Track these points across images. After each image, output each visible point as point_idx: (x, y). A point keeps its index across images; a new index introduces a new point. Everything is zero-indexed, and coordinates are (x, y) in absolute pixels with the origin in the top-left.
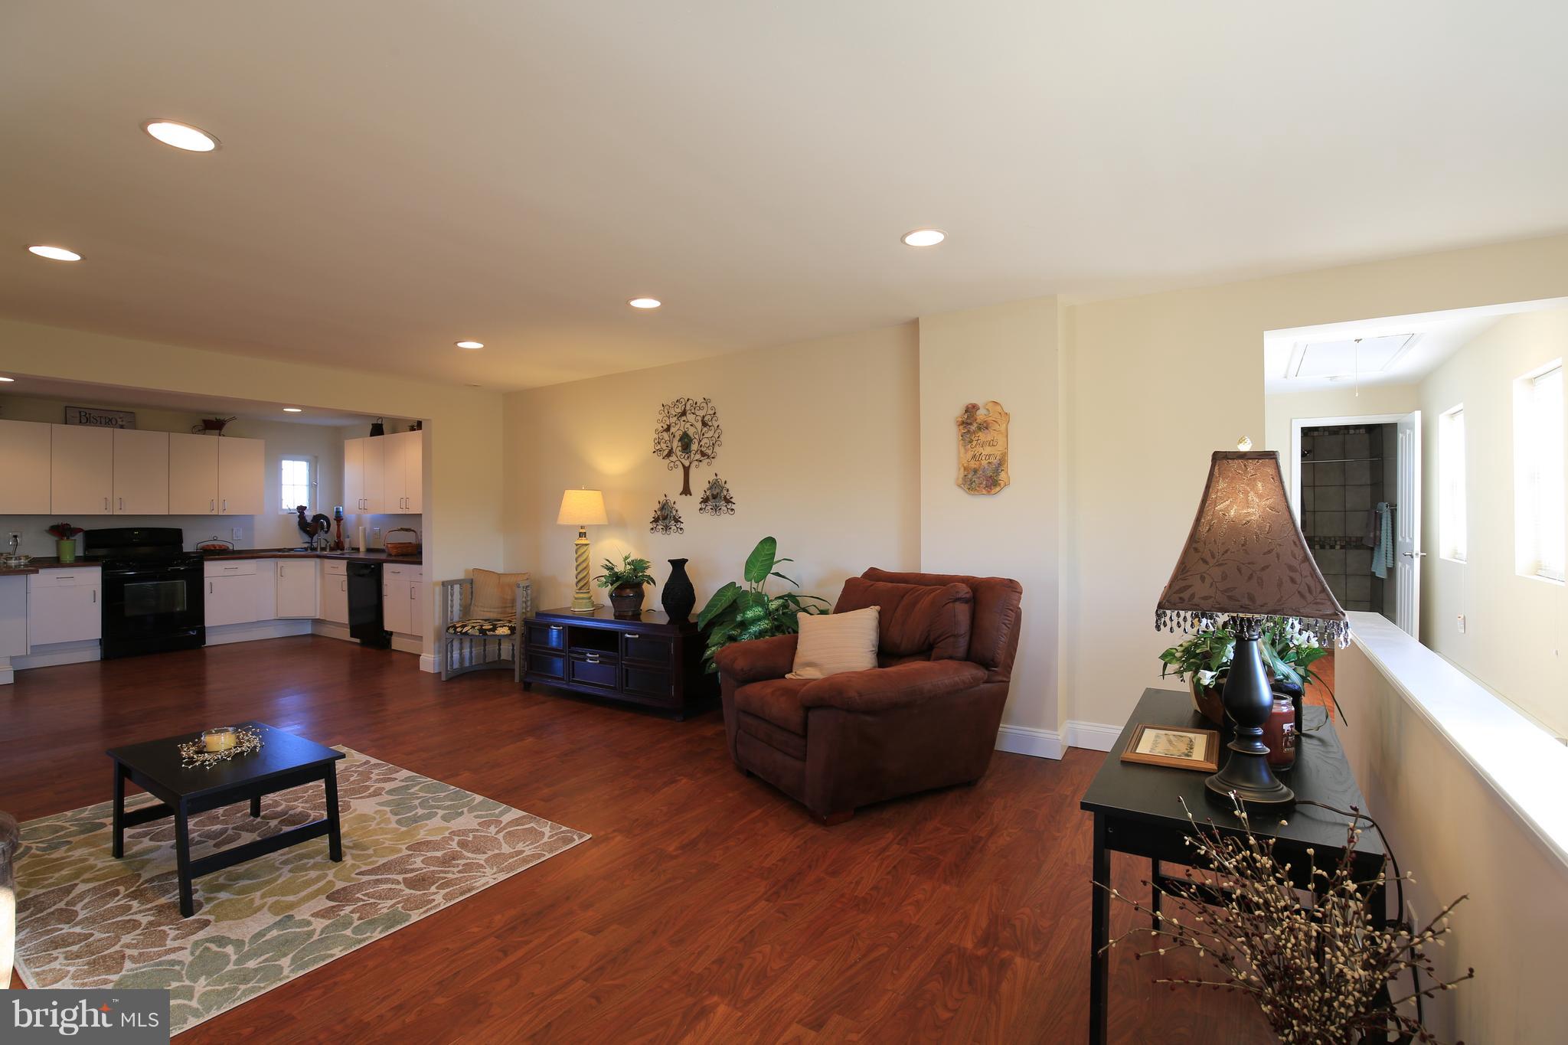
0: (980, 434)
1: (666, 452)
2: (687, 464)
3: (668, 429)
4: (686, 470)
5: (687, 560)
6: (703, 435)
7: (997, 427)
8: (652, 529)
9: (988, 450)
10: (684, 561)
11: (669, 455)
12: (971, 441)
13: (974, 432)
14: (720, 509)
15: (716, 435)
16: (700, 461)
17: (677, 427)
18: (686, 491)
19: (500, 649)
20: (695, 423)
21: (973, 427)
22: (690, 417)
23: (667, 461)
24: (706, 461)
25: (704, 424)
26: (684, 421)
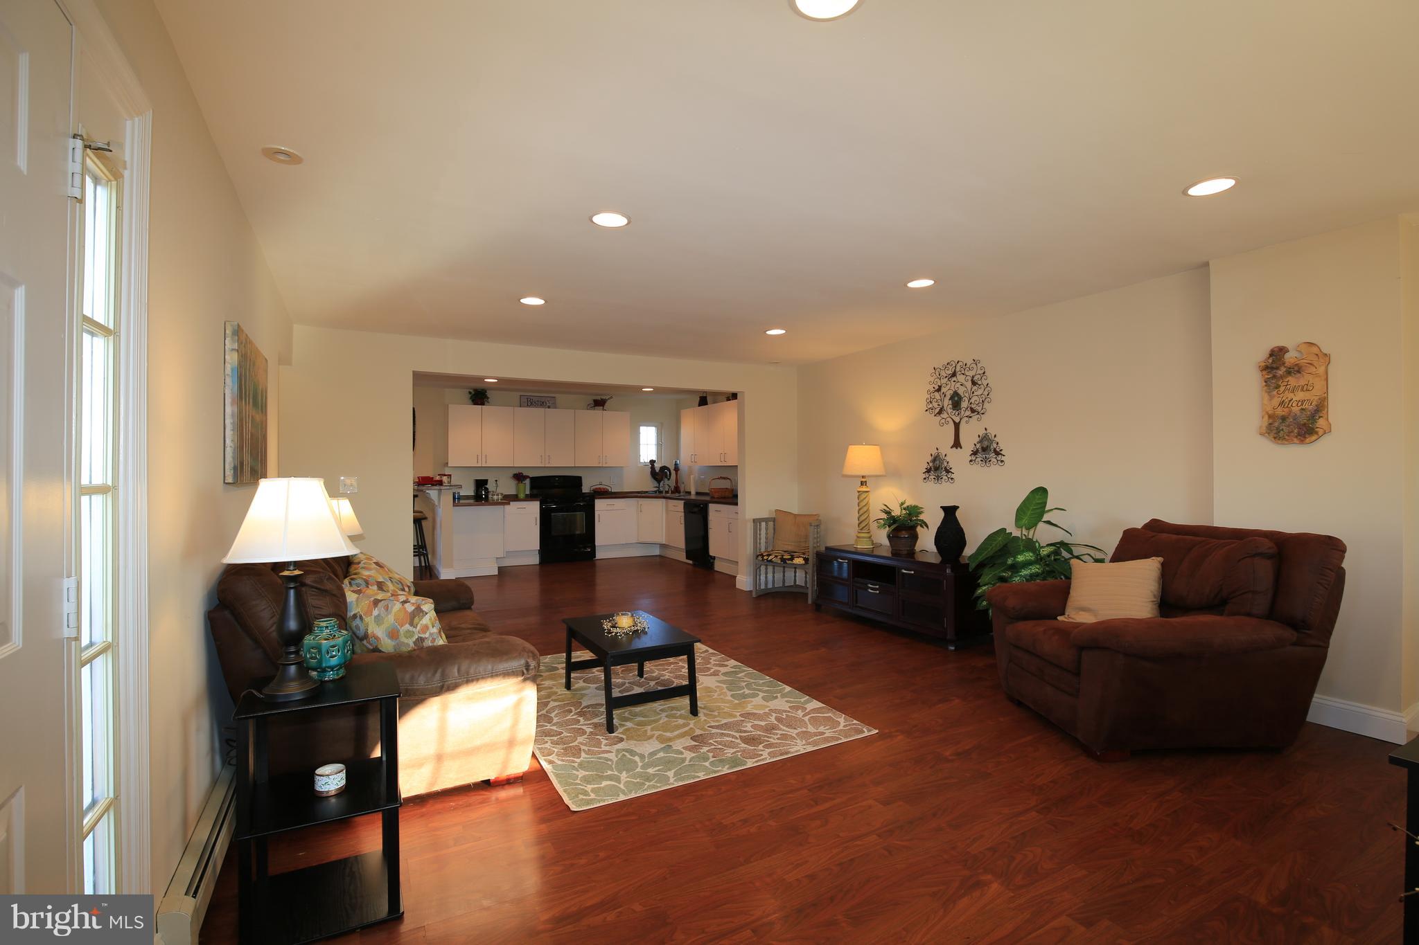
0: (1290, 378)
1: (937, 410)
2: (957, 420)
3: (939, 390)
4: (957, 426)
5: (958, 507)
6: (973, 393)
7: (1312, 369)
8: (925, 479)
9: (1300, 395)
10: (955, 508)
11: (940, 413)
12: (1278, 387)
13: (1282, 377)
14: (990, 461)
15: (986, 393)
16: (970, 417)
17: (948, 387)
18: (957, 444)
19: (795, 576)
20: (965, 383)
21: (1281, 372)
22: (961, 378)
23: (938, 418)
24: (975, 417)
25: (974, 383)
26: (954, 381)
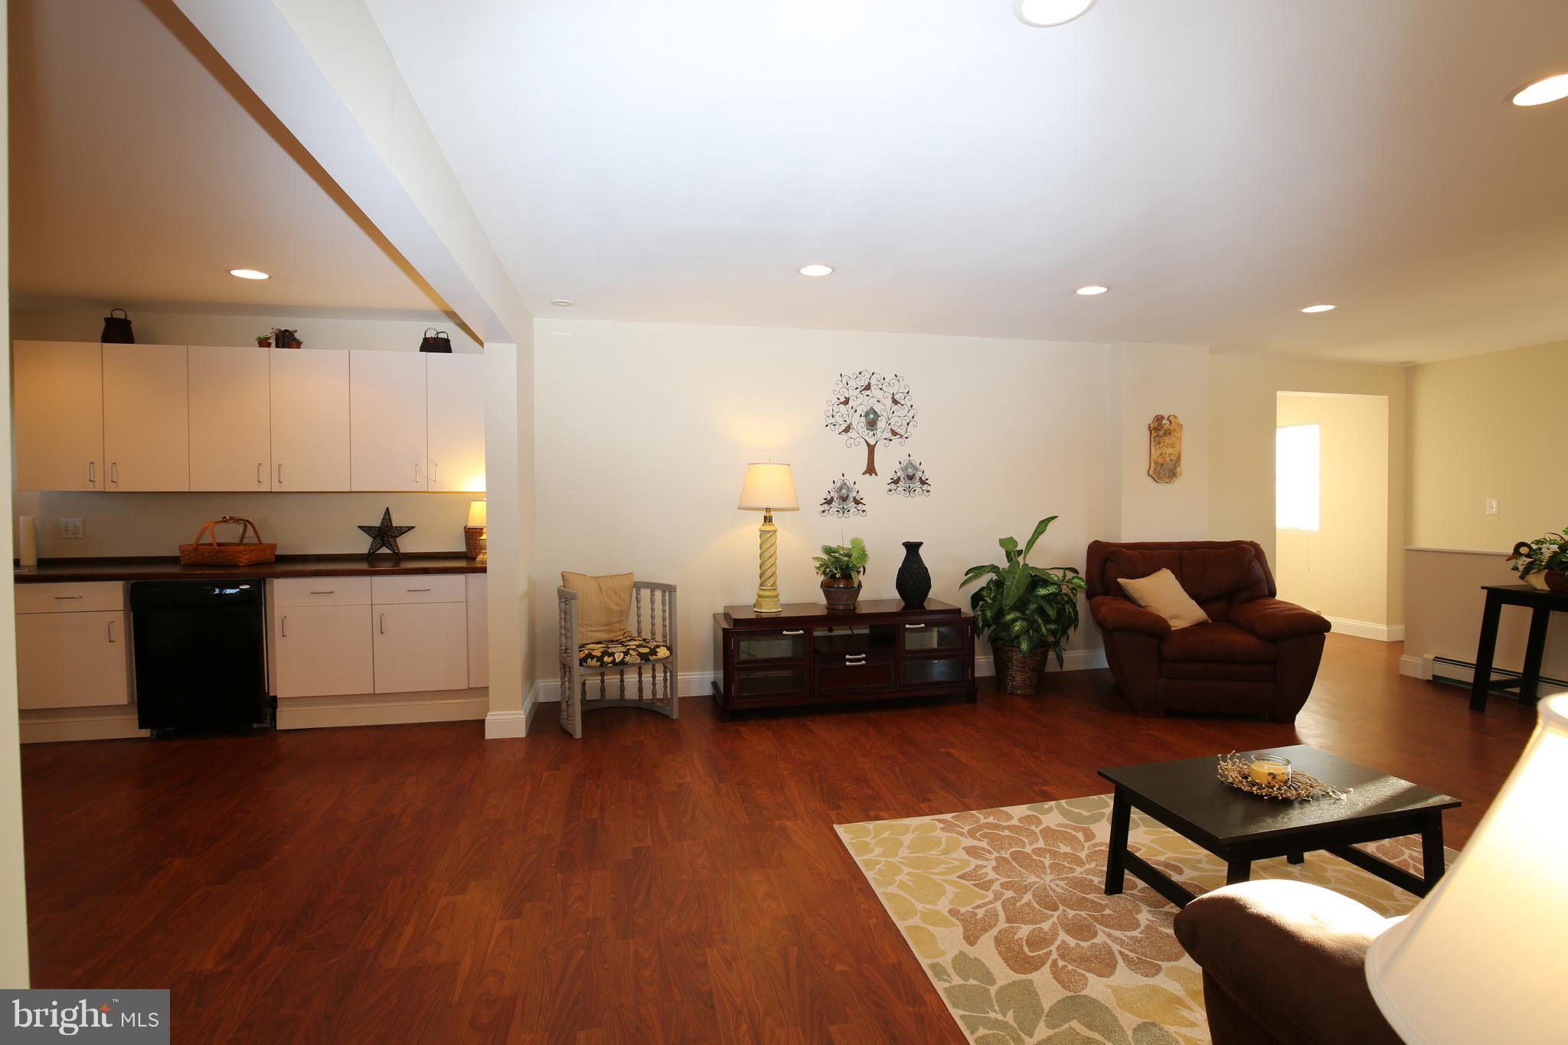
0: (1165, 438)
1: (843, 427)
2: (872, 442)
3: (846, 402)
4: (871, 449)
5: (922, 543)
6: (893, 413)
7: (1176, 434)
8: (824, 511)
9: (1170, 450)
10: (919, 544)
11: (847, 430)
12: (1159, 443)
13: (1162, 436)
14: (915, 491)
15: (910, 415)
16: (891, 440)
17: (859, 401)
18: (871, 470)
20: (881, 399)
21: (1161, 433)
22: (874, 391)
23: (845, 436)
24: (896, 440)
25: (895, 402)
26: (868, 395)
